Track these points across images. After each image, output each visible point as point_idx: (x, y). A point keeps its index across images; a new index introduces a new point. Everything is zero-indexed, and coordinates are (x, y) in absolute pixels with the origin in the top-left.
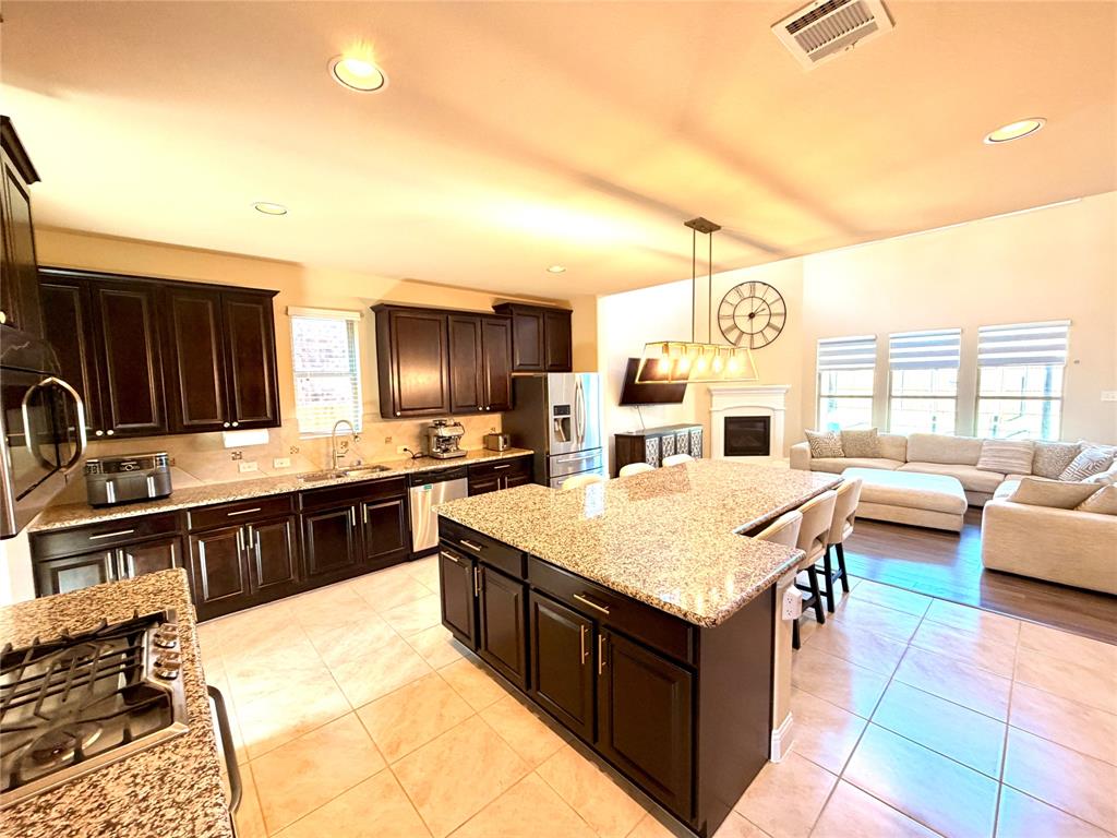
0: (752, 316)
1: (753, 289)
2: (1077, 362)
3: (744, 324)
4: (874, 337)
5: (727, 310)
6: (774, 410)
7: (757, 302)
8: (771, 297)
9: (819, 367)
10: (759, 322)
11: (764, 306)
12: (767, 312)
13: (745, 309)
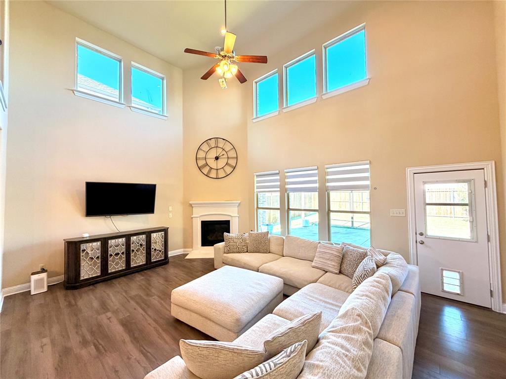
0: (217, 158)
1: (217, 143)
2: (375, 188)
3: (212, 163)
4: (277, 172)
5: (201, 154)
6: (232, 217)
7: (220, 150)
8: (228, 147)
9: (256, 190)
10: (222, 162)
11: (224, 153)
12: (225, 156)
13: (213, 154)
